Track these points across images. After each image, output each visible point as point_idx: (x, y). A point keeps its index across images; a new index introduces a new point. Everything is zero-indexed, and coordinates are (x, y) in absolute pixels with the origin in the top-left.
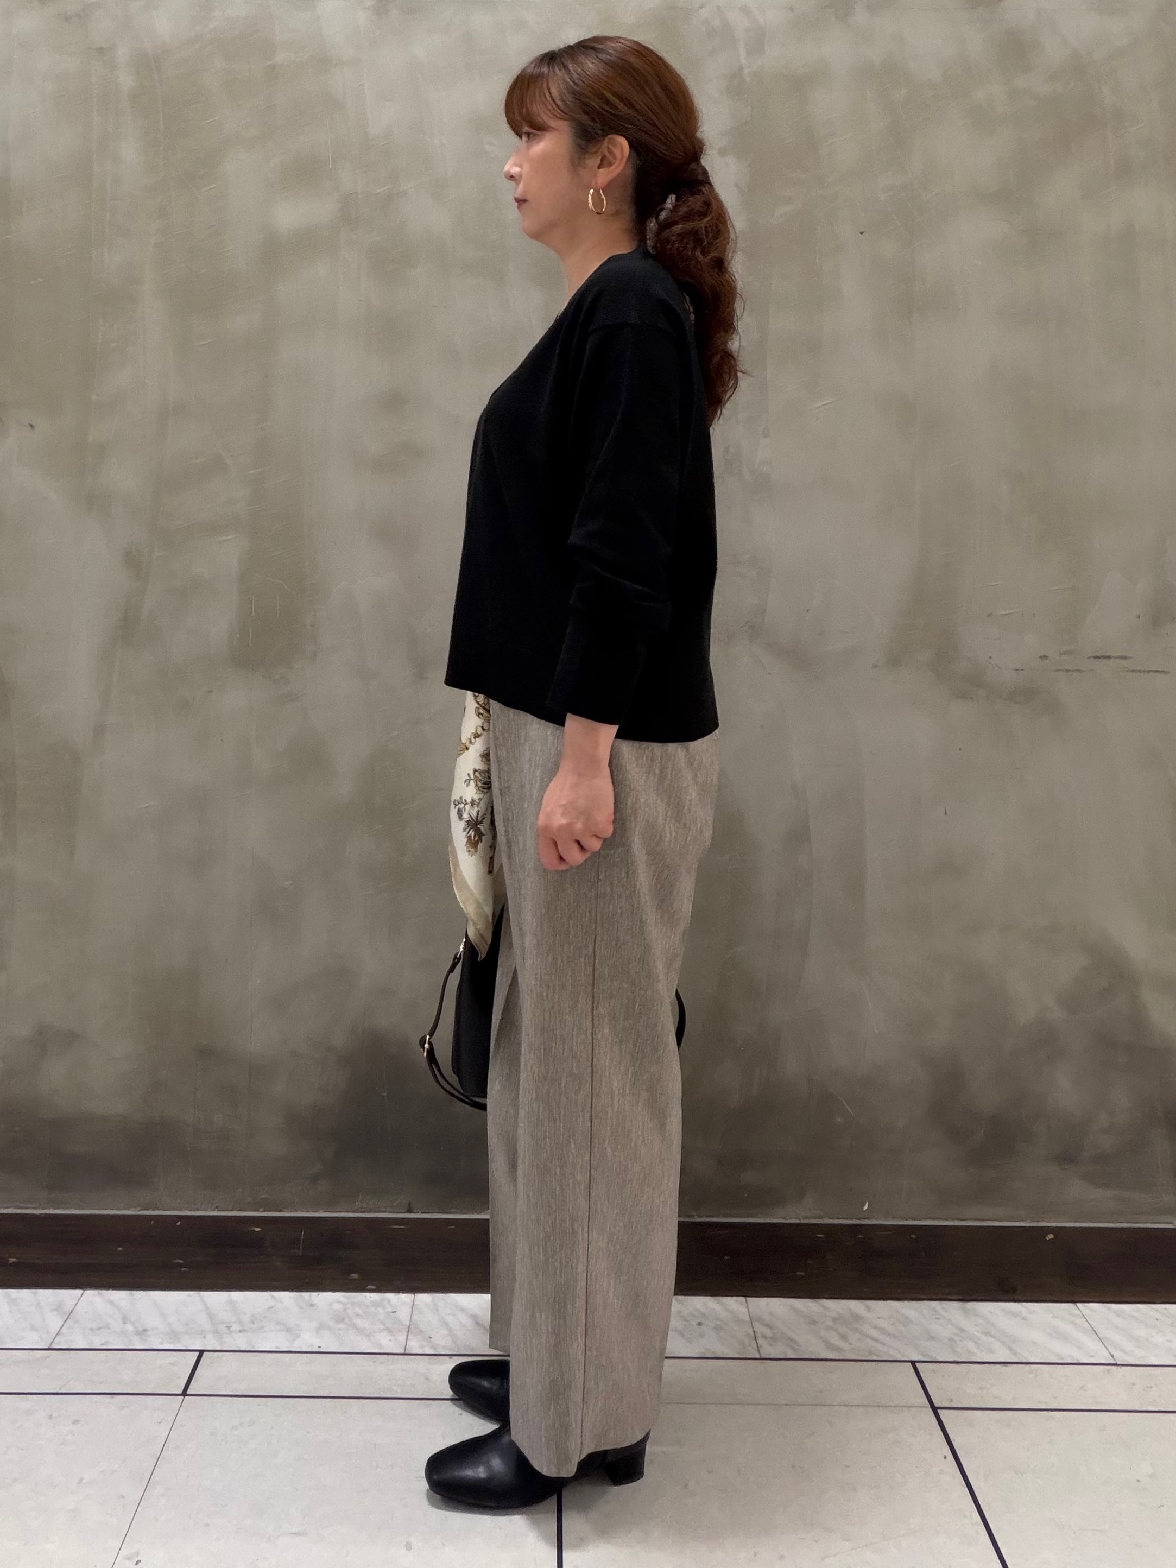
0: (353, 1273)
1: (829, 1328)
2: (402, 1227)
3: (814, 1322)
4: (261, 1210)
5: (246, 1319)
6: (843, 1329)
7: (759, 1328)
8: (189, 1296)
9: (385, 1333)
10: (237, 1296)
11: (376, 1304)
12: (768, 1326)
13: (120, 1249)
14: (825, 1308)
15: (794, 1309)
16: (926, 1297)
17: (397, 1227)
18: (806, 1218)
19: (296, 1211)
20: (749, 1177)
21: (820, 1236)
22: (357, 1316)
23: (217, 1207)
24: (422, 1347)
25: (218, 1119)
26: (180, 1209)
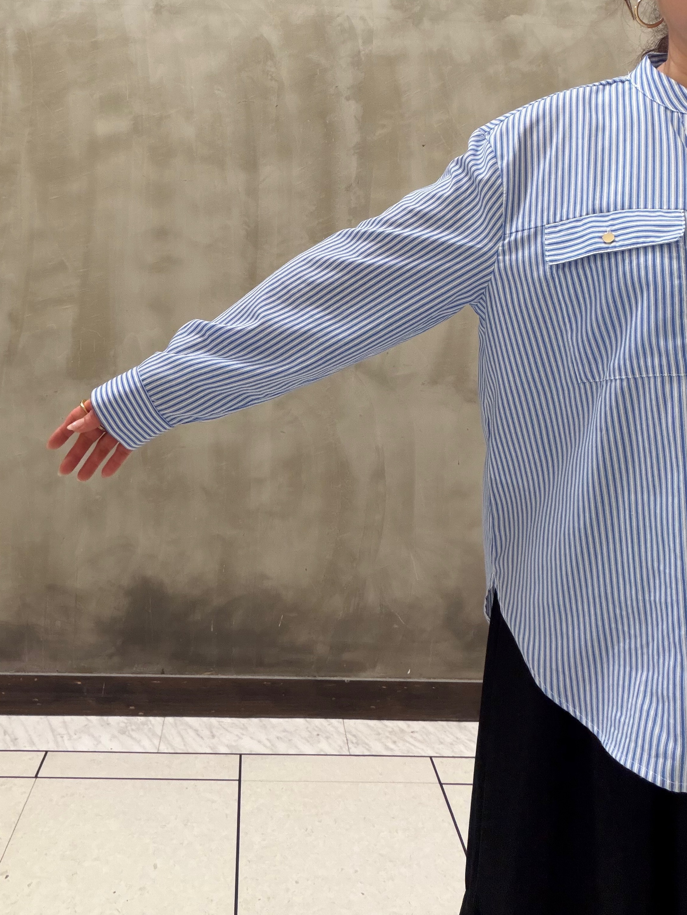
0: (132, 706)
1: (387, 737)
2: (158, 682)
3: (379, 734)
4: (81, 672)
5: (73, 732)
6: (394, 738)
7: (349, 737)
8: (41, 718)
9: (147, 740)
11: (143, 724)
12: (354, 736)
13: (3, 693)
14: (386, 726)
15: (369, 726)
16: (438, 719)
17: (156, 682)
18: (377, 677)
19: (100, 673)
20: (347, 656)
21: (385, 687)
22: (133, 730)
23: (57, 671)
24: (167, 749)
25: (58, 623)
26: (37, 672)
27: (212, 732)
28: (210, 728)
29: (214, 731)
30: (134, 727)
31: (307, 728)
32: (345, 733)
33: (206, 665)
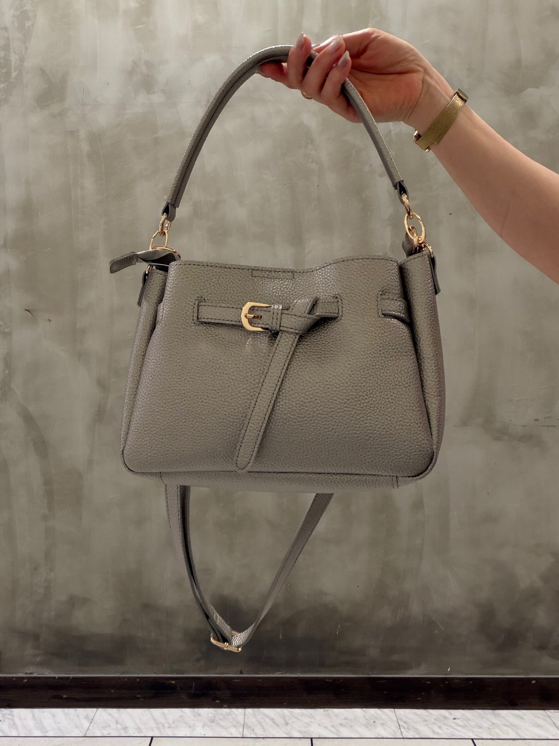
0: (217, 700)
1: (433, 723)
2: (238, 680)
3: (426, 721)
4: (174, 673)
5: (171, 722)
6: (439, 724)
7: (401, 723)
8: (145, 711)
9: (233, 727)
10: (166, 711)
11: (228, 714)
12: (405, 722)
13: (112, 691)
14: (431, 714)
15: (416, 714)
16: (475, 708)
17: (236, 680)
18: (422, 674)
19: (190, 674)
20: (395, 657)
21: (428, 682)
22: (220, 719)
23: (155, 673)
24: (251, 734)
25: (153, 635)
26: (138, 674)
27: (285, 720)
28: (283, 717)
29: (287, 719)
30: (221, 717)
31: (365, 716)
32: (396, 720)
33: (278, 667)
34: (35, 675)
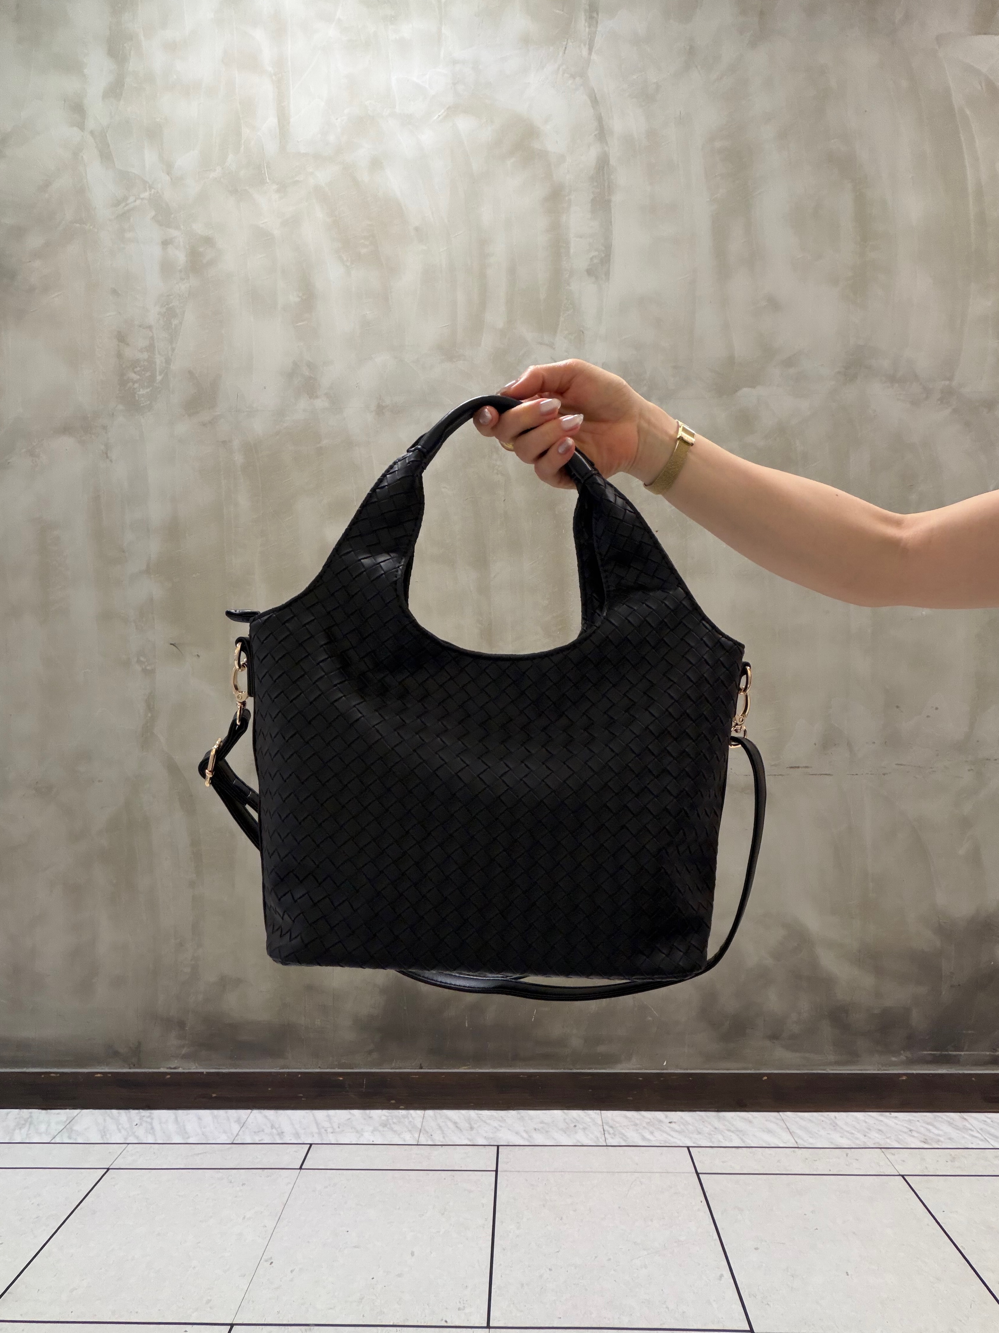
0: (392, 1100)
1: (644, 1127)
2: (417, 1076)
3: (636, 1125)
4: (342, 1068)
5: (336, 1126)
6: (651, 1129)
7: (606, 1128)
8: (307, 1113)
9: (408, 1134)
10: (332, 1112)
11: (405, 1117)
12: (611, 1127)
13: (270, 1089)
14: (644, 1117)
15: (626, 1117)
16: (696, 1109)
17: (414, 1076)
19: (361, 1068)
20: (601, 1049)
21: (641, 1079)
22: (394, 1123)
23: (320, 1067)
24: (428, 1141)
25: (318, 1022)
26: (300, 1069)
27: (470, 1125)
29: (472, 1123)
30: (395, 1120)
31: (565, 1119)
32: (602, 1124)
34: (180, 1070)
